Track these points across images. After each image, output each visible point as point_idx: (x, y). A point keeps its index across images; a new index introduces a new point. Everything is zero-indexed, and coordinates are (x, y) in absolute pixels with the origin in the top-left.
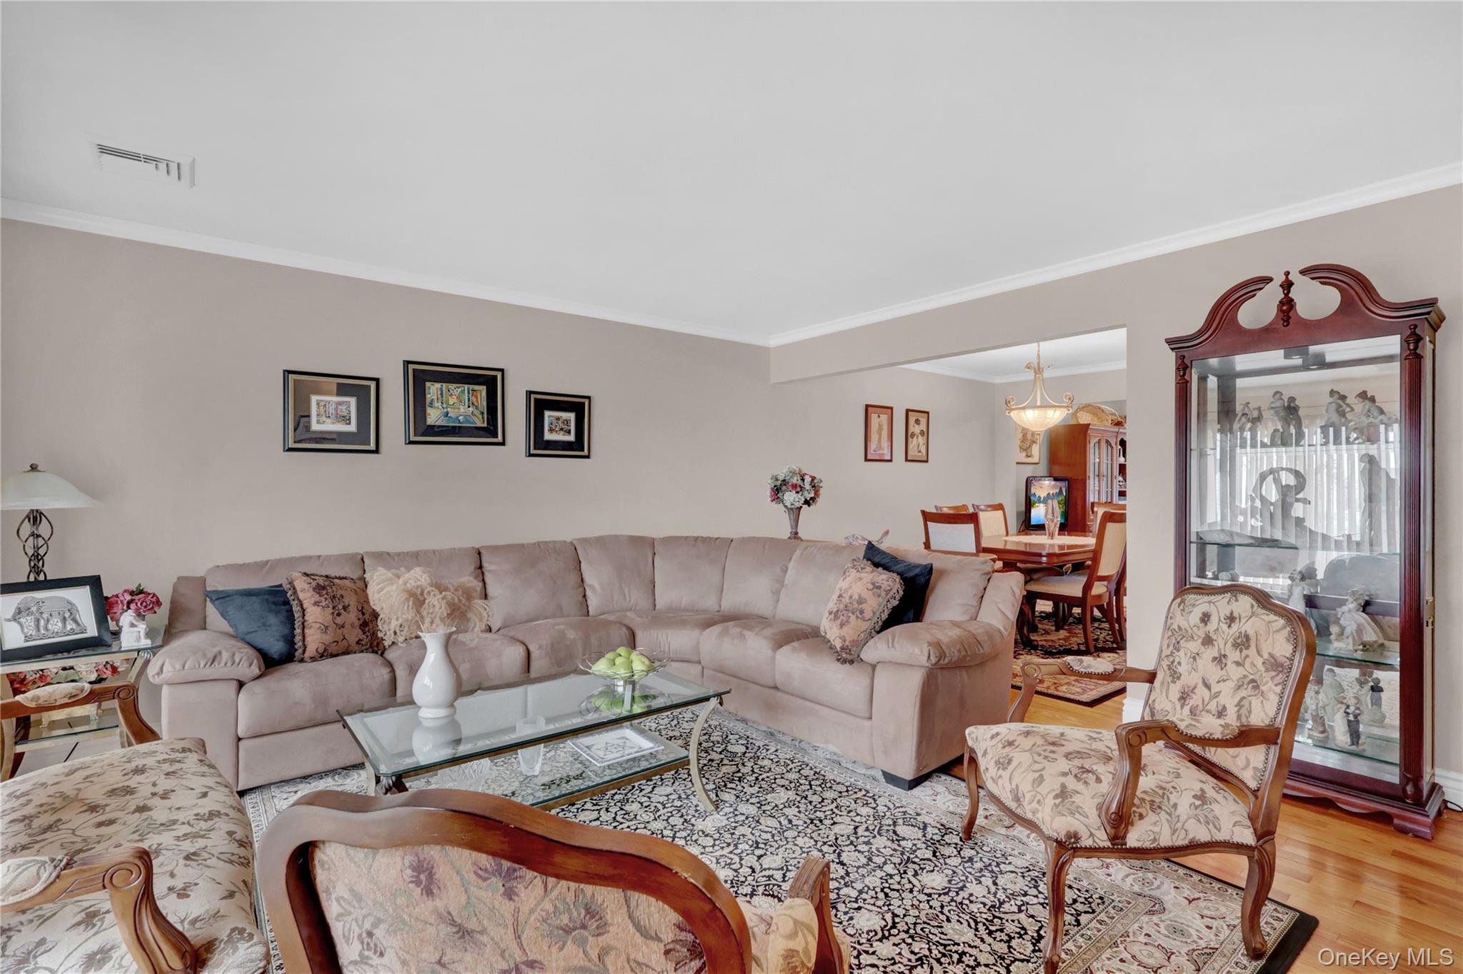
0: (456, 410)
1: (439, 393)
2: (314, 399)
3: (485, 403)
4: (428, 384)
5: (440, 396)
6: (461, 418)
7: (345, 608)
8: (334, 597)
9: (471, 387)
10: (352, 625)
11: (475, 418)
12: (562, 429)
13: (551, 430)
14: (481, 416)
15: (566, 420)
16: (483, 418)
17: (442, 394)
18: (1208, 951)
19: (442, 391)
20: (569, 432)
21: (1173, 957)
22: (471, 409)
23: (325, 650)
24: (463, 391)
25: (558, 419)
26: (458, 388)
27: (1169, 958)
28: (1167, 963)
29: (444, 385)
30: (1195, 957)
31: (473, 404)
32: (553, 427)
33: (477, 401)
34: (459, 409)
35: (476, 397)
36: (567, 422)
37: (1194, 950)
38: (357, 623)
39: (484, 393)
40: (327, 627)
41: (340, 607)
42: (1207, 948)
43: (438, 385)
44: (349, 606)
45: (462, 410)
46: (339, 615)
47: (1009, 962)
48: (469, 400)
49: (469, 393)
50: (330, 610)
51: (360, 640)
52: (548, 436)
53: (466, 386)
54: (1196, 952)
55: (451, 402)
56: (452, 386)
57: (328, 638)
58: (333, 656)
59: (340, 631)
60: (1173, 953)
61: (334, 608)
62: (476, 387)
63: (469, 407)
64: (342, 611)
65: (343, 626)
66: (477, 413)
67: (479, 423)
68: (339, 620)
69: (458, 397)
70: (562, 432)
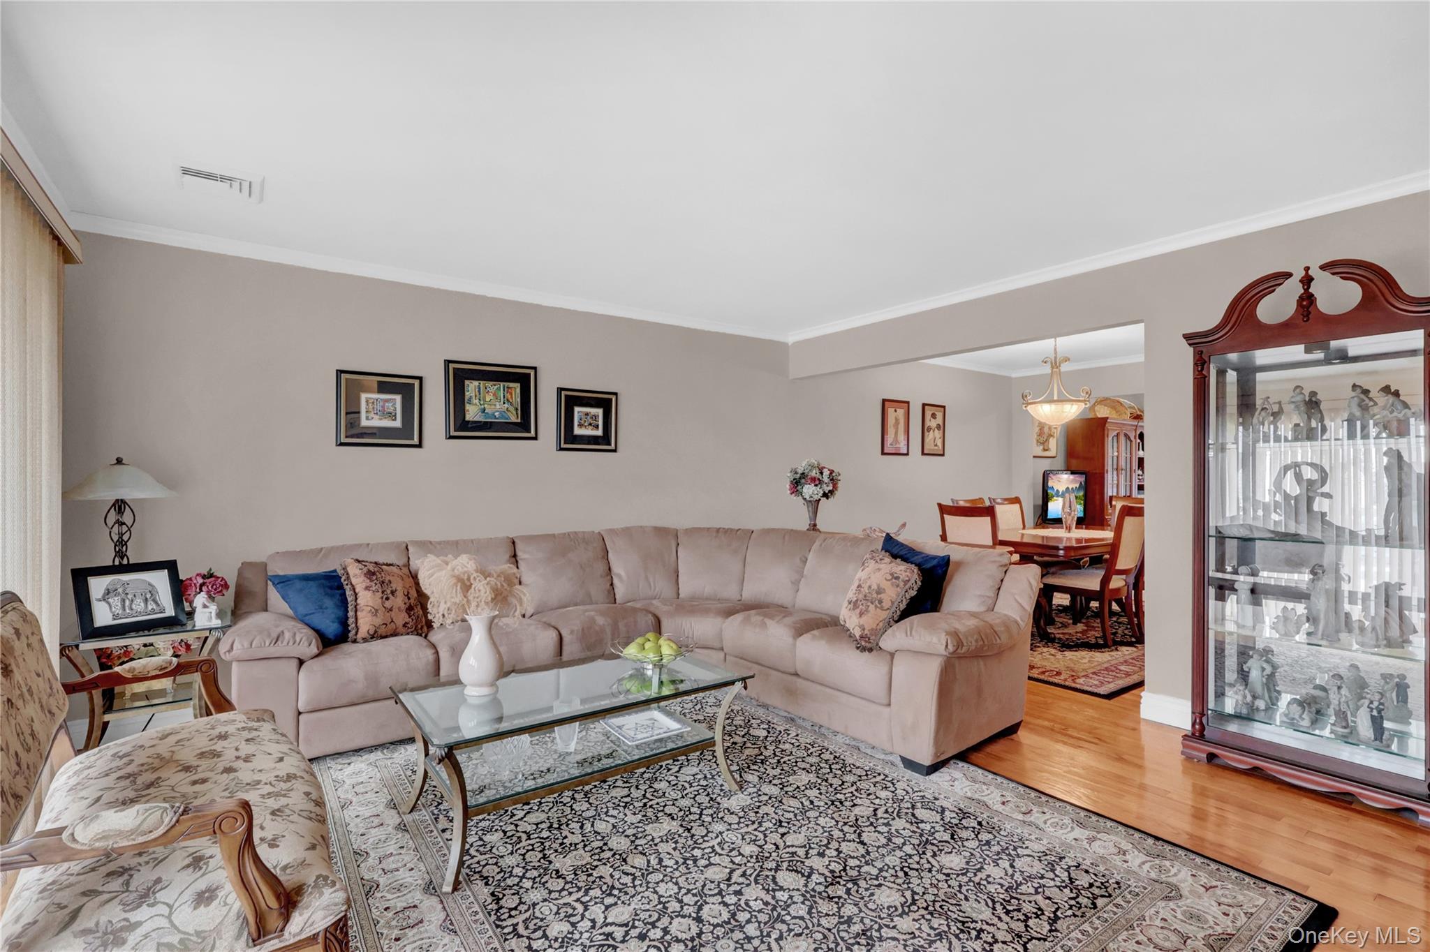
0: (493, 407)
1: (477, 390)
2: (364, 396)
3: (519, 400)
4: (467, 382)
5: (477, 394)
6: (497, 414)
7: (393, 593)
8: (383, 582)
9: (507, 384)
10: (399, 609)
11: (509, 414)
12: (590, 424)
13: (580, 425)
14: (515, 412)
15: (595, 415)
16: (517, 414)
17: (479, 391)
18: (1225, 937)
19: (479, 388)
20: (597, 427)
21: (1189, 941)
22: (506, 405)
23: (376, 632)
24: (499, 389)
25: (587, 414)
26: (495, 385)
27: (1185, 942)
28: (1183, 947)
29: (482, 382)
30: (1211, 942)
31: (508, 400)
32: (582, 422)
33: (512, 398)
34: (495, 405)
35: (511, 394)
36: (595, 417)
37: (1210, 935)
38: (403, 607)
39: (518, 390)
40: (377, 611)
41: (389, 592)
42: (1223, 933)
43: (476, 383)
45: (498, 407)
46: (387, 599)
47: (1026, 940)
48: (504, 397)
49: (504, 390)
50: (380, 594)
51: (406, 623)
52: (578, 431)
53: (502, 384)
54: (1212, 938)
55: (488, 399)
56: (489, 384)
57: (378, 621)
58: (382, 637)
59: (388, 614)
60: (1189, 938)
61: (383, 592)
62: (511, 385)
63: (504, 403)
64: (390, 595)
65: (391, 610)
66: (512, 409)
67: (513, 419)
68: (388, 604)
69: (494, 395)
70: (591, 427)
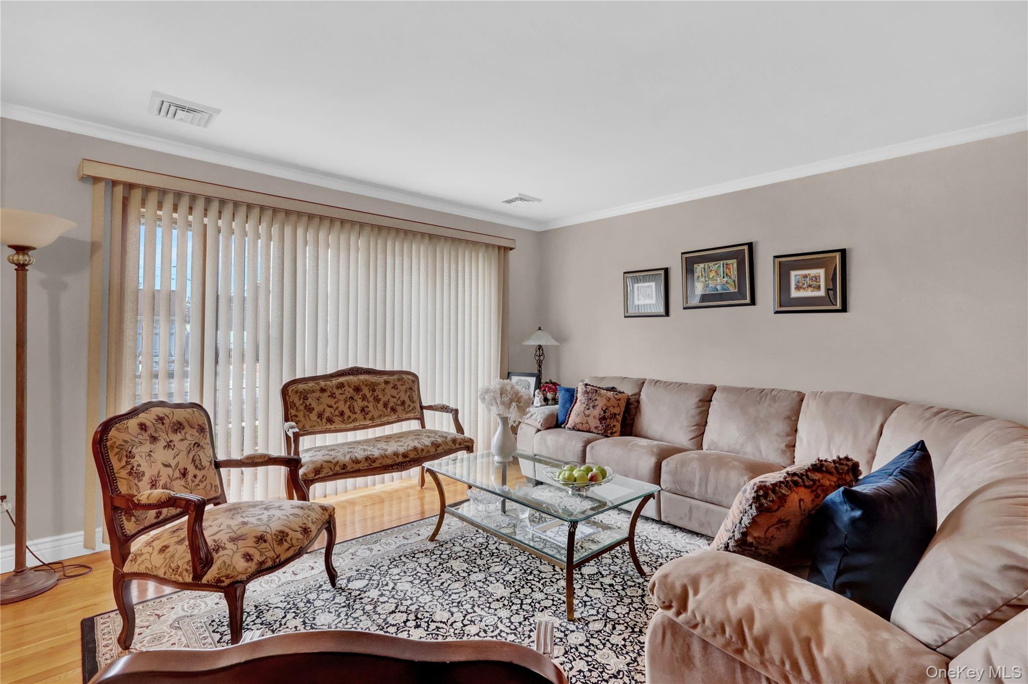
0: (715, 281)
1: (703, 270)
3: (736, 273)
4: (695, 266)
5: (703, 273)
6: (718, 287)
7: (594, 407)
8: (590, 399)
9: (725, 262)
10: (594, 417)
11: (728, 286)
12: (810, 286)
13: (798, 288)
14: (733, 284)
15: (816, 277)
16: (735, 285)
17: (705, 271)
19: (705, 269)
20: (819, 288)
22: (725, 279)
23: (575, 426)
24: (719, 267)
25: (805, 276)
26: (716, 264)
29: (706, 264)
31: (727, 275)
32: (800, 284)
33: (730, 272)
34: (716, 280)
35: (729, 269)
36: (816, 278)
38: (598, 416)
39: (735, 265)
40: (579, 414)
41: (591, 405)
43: (702, 265)
44: (597, 405)
45: (719, 281)
46: (588, 409)
48: (724, 273)
49: (723, 267)
50: (585, 405)
52: (794, 294)
53: (722, 262)
55: (711, 277)
56: (711, 264)
57: (578, 420)
58: (579, 430)
59: (586, 418)
61: (587, 405)
62: (729, 262)
63: (724, 277)
64: (591, 408)
65: (588, 416)
66: (730, 281)
67: (732, 289)
68: (587, 412)
69: (716, 272)
70: (810, 289)
